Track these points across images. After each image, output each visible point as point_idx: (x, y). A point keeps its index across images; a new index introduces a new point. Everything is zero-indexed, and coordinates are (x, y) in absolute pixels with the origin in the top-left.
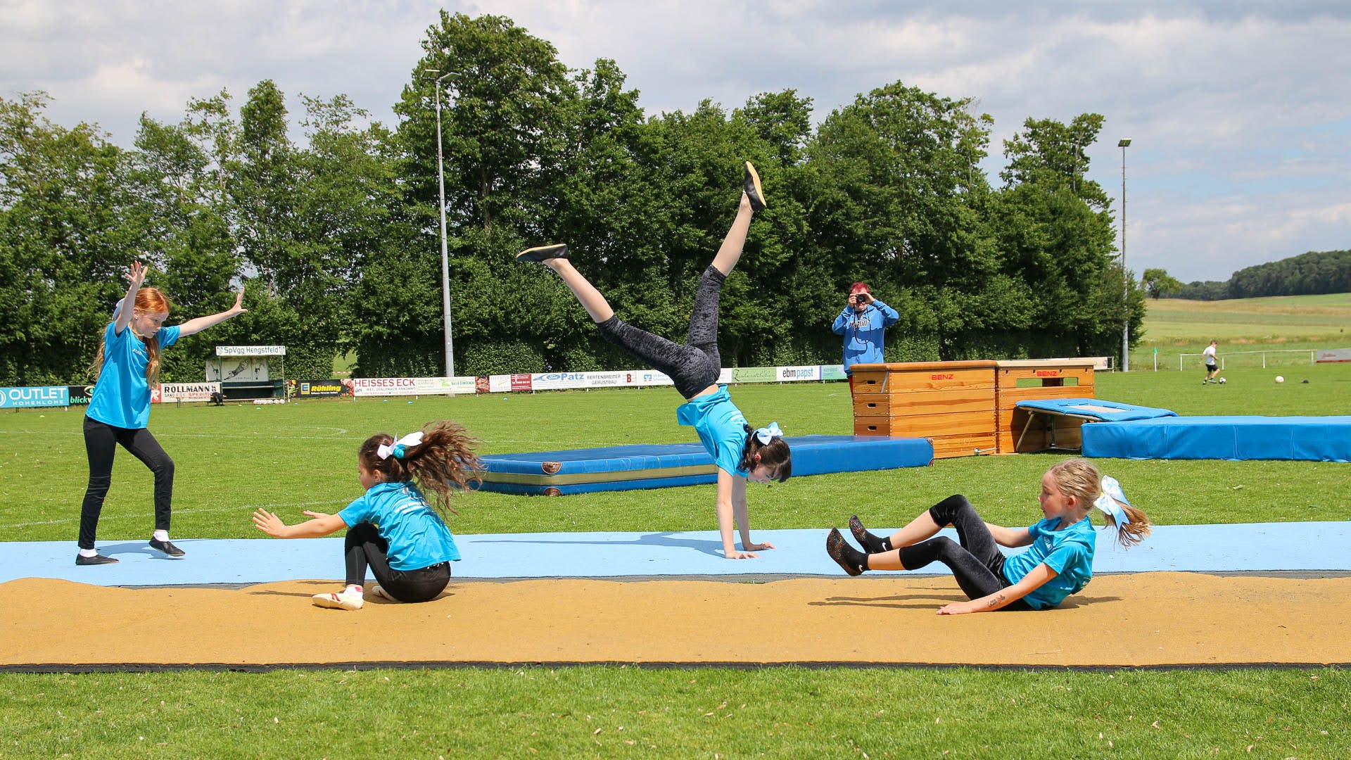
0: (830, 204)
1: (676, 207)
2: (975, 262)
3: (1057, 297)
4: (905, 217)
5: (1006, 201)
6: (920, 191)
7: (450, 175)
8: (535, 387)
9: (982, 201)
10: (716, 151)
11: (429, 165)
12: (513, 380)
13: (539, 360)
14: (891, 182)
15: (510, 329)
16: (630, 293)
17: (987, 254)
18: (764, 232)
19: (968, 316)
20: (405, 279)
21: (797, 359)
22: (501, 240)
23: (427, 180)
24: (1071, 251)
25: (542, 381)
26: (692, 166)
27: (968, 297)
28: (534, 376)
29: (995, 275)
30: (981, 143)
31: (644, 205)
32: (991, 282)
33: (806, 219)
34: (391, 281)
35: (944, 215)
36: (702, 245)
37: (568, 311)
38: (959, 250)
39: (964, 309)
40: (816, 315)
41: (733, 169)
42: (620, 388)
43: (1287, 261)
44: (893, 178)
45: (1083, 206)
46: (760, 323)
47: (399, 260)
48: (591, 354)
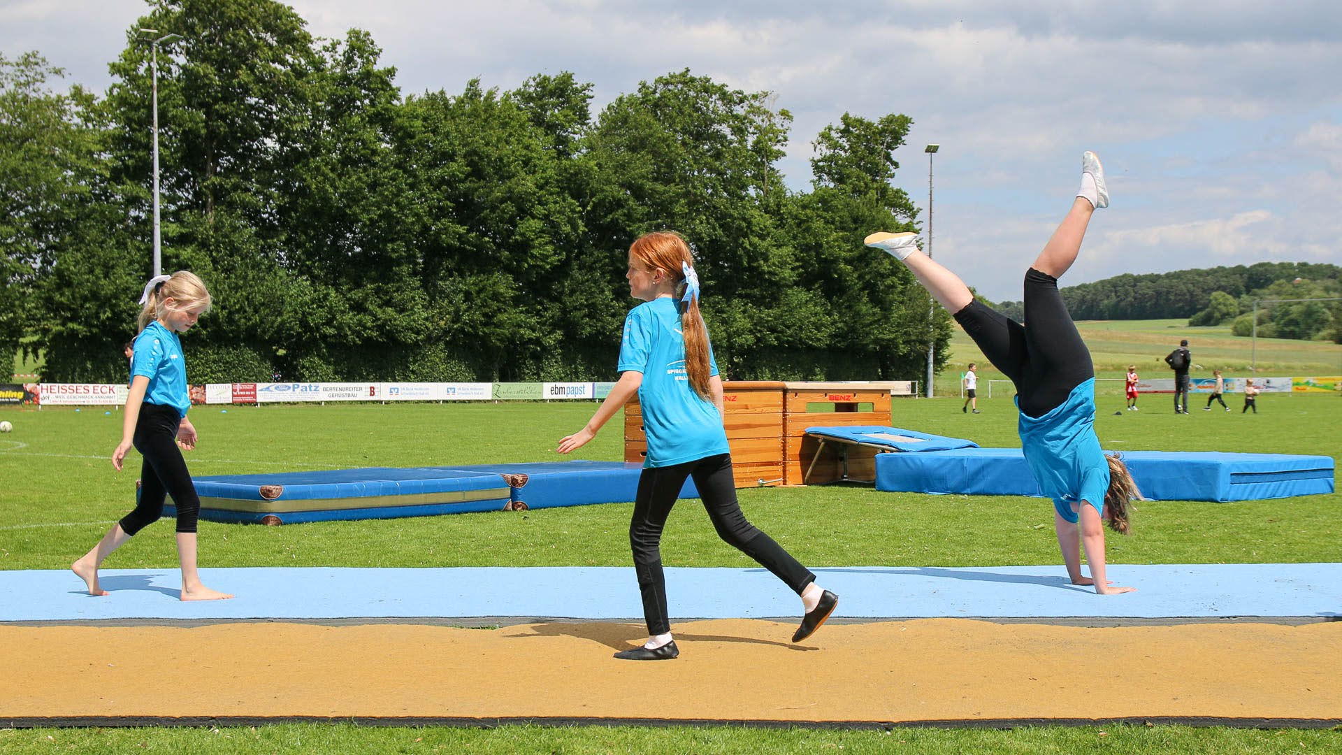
0: (610, 201)
1: (434, 199)
2: (769, 273)
3: (858, 314)
4: (693, 219)
5: (804, 207)
6: (710, 191)
7: (166, 153)
8: (259, 399)
9: (778, 205)
10: (483, 138)
11: (144, 140)
12: (234, 390)
13: (266, 368)
14: (677, 180)
15: (232, 331)
16: (376, 293)
17: (783, 264)
18: (534, 231)
19: (760, 331)
20: (108, 270)
21: (568, 375)
22: (227, 229)
23: (140, 157)
24: (874, 264)
25: (268, 392)
26: (454, 154)
27: (760, 311)
28: (260, 386)
29: (790, 287)
30: (779, 141)
31: (397, 195)
32: (786, 294)
33: (581, 218)
34: (91, 271)
35: (735, 219)
36: (462, 243)
37: (303, 313)
38: (753, 257)
39: (755, 324)
40: (590, 326)
41: (501, 160)
42: (361, 402)
43: (1102, 282)
44: (680, 176)
45: (888, 215)
46: (526, 333)
47: (102, 247)
48: (328, 363)
